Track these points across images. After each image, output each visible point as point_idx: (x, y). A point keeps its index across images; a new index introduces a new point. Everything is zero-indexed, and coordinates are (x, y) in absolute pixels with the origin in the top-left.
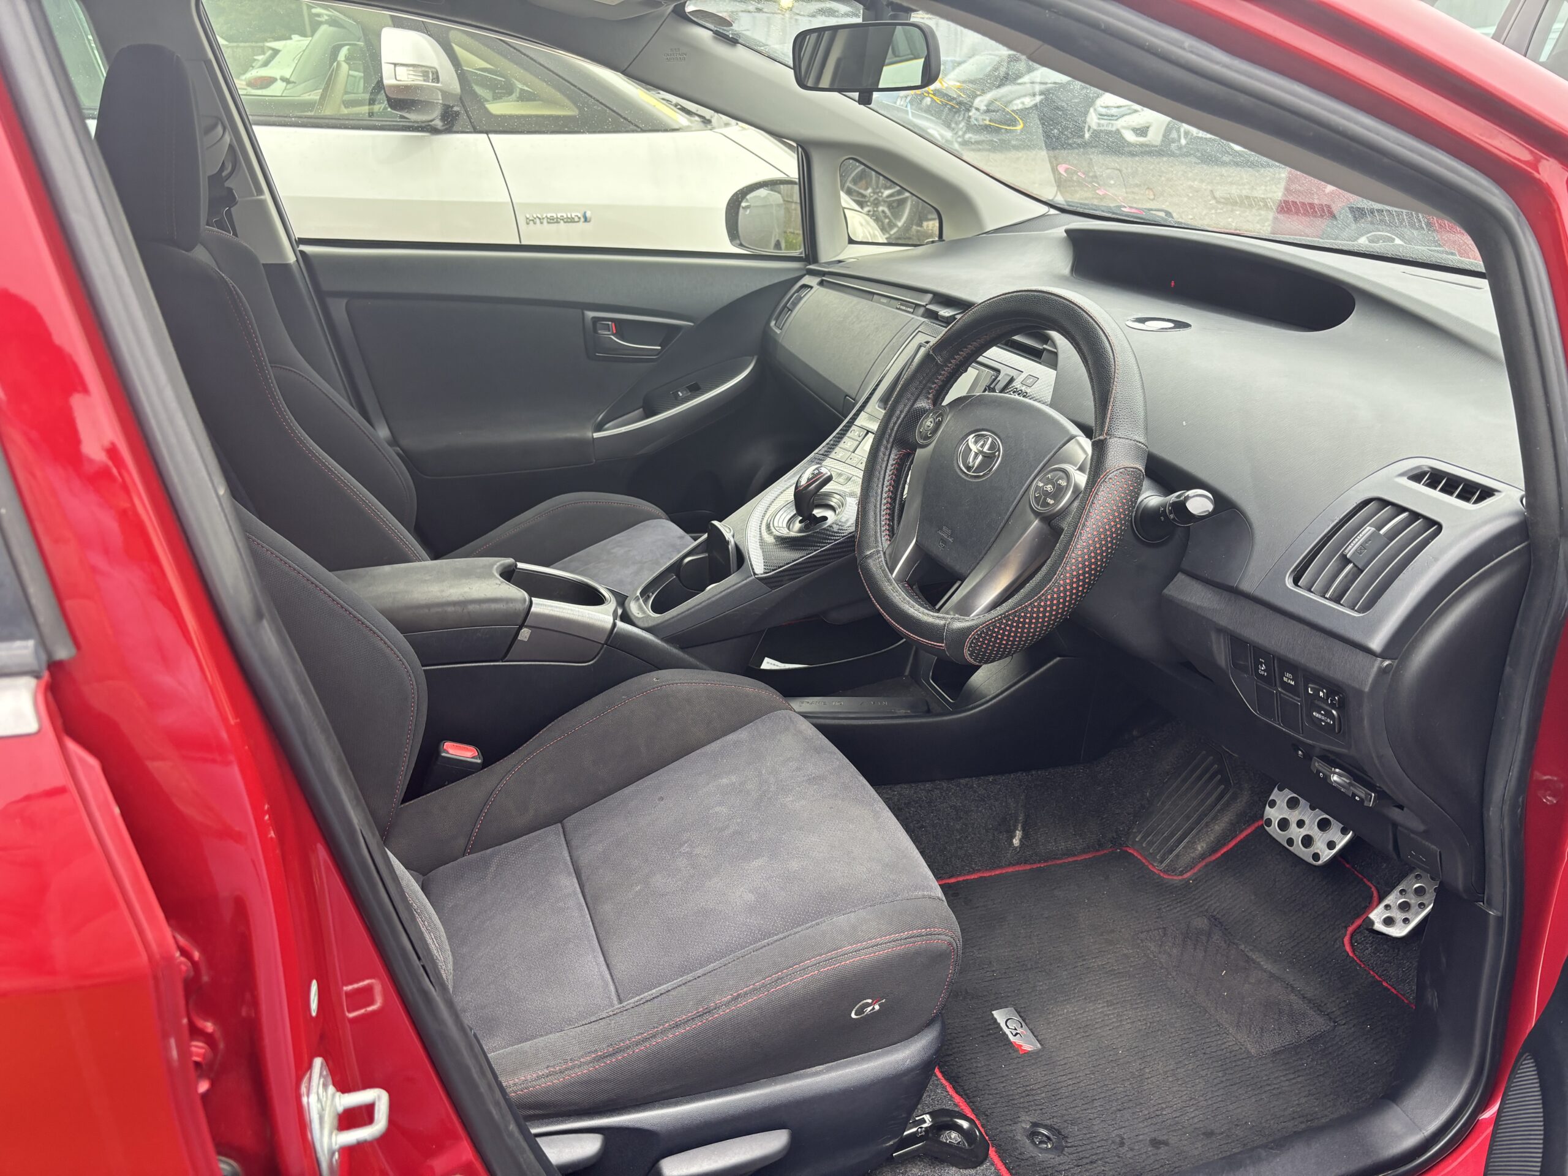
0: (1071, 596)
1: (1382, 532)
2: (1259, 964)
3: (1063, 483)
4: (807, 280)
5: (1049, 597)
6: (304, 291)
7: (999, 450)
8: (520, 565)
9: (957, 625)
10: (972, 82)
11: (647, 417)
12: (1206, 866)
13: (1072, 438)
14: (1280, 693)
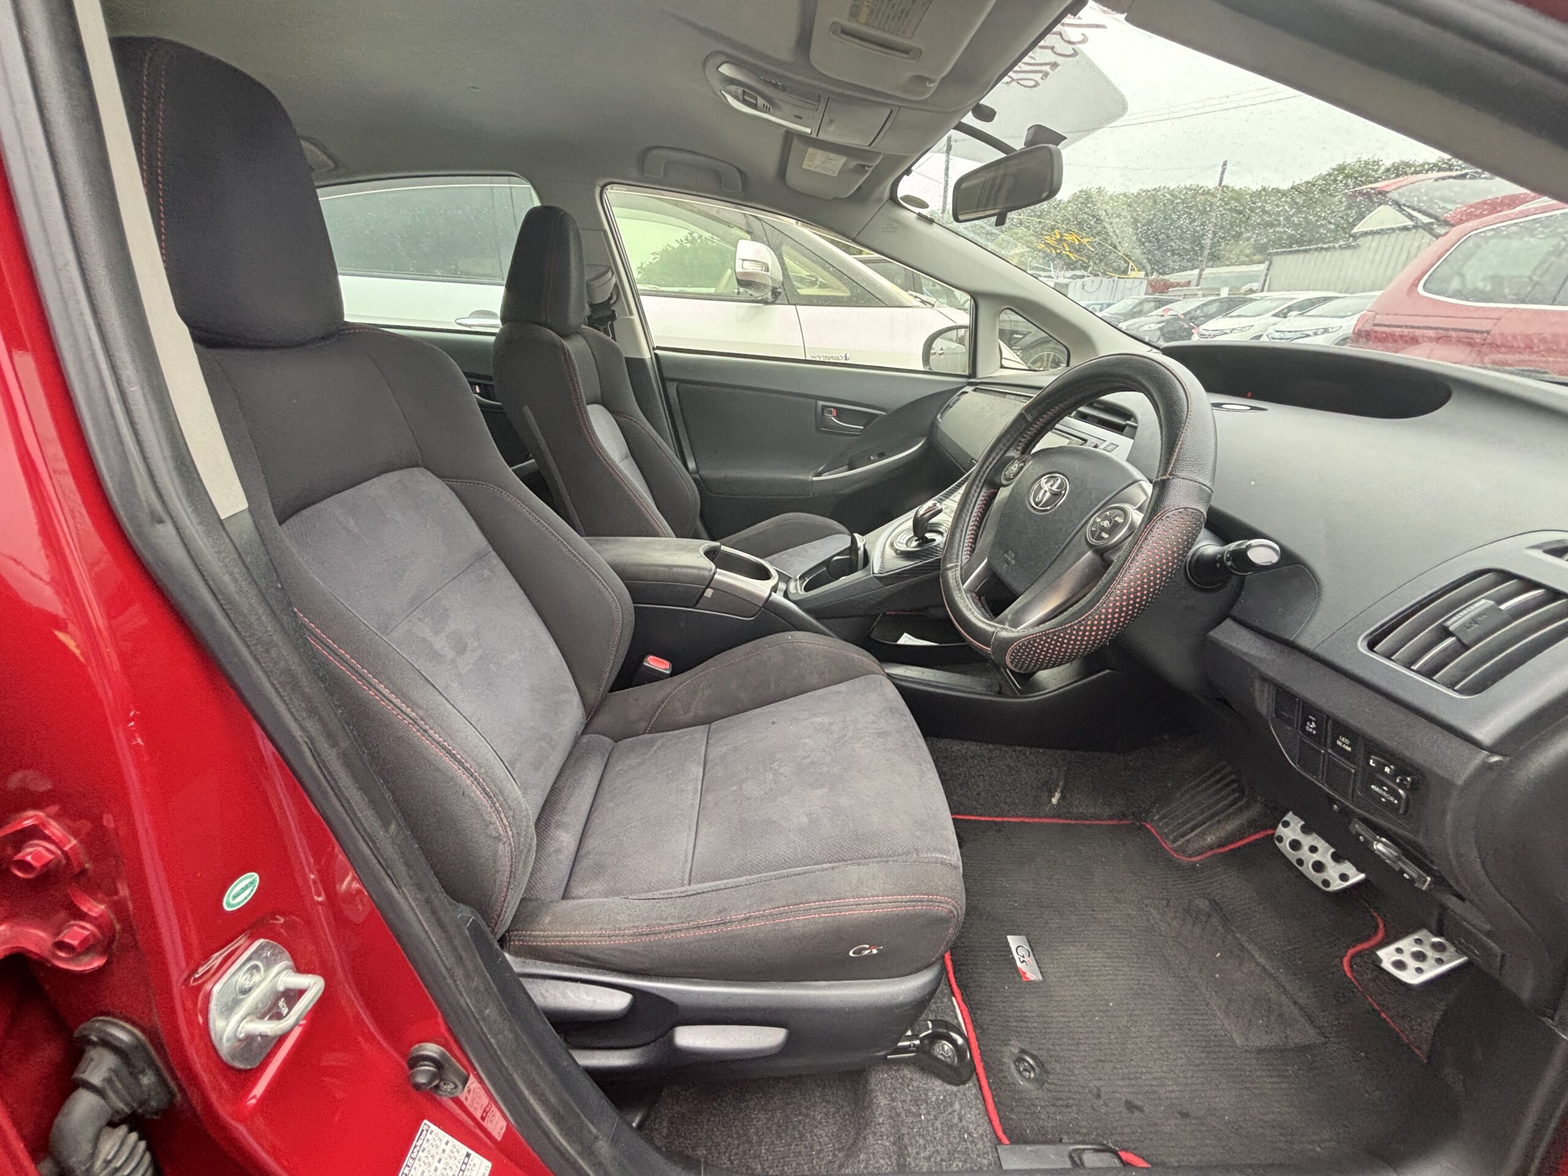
0: (1111, 625)
1: (1503, 607)
2: (1253, 956)
3: (1120, 520)
4: (968, 389)
5: (1089, 623)
6: (652, 376)
7: (1066, 489)
8: (723, 548)
9: (1004, 634)
10: (1120, 314)
11: (850, 470)
12: (1213, 856)
13: (1136, 481)
14: (1330, 754)
